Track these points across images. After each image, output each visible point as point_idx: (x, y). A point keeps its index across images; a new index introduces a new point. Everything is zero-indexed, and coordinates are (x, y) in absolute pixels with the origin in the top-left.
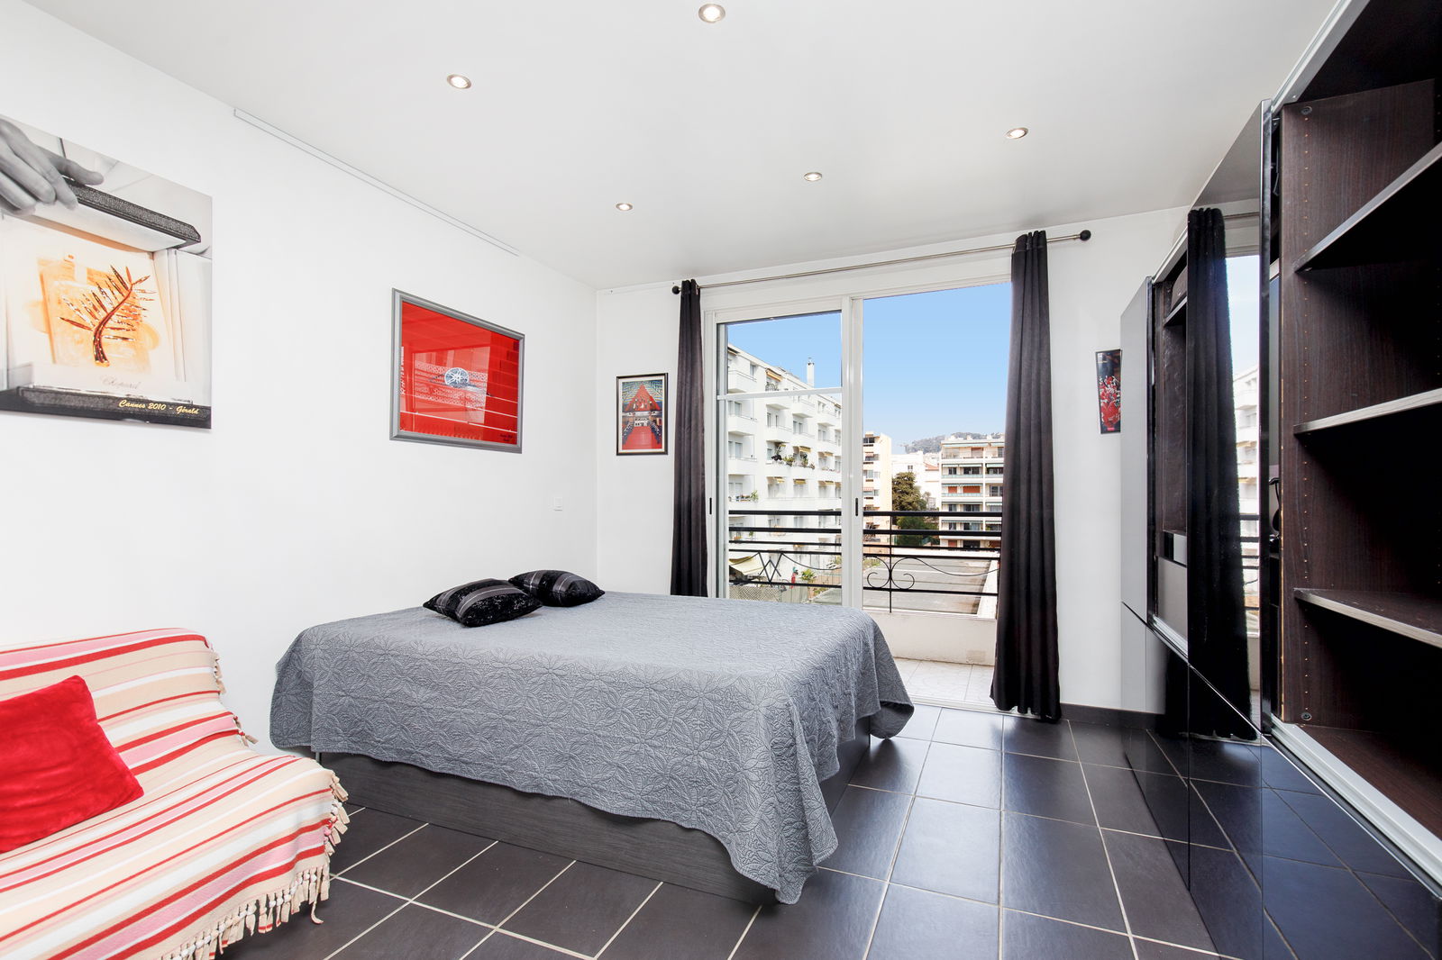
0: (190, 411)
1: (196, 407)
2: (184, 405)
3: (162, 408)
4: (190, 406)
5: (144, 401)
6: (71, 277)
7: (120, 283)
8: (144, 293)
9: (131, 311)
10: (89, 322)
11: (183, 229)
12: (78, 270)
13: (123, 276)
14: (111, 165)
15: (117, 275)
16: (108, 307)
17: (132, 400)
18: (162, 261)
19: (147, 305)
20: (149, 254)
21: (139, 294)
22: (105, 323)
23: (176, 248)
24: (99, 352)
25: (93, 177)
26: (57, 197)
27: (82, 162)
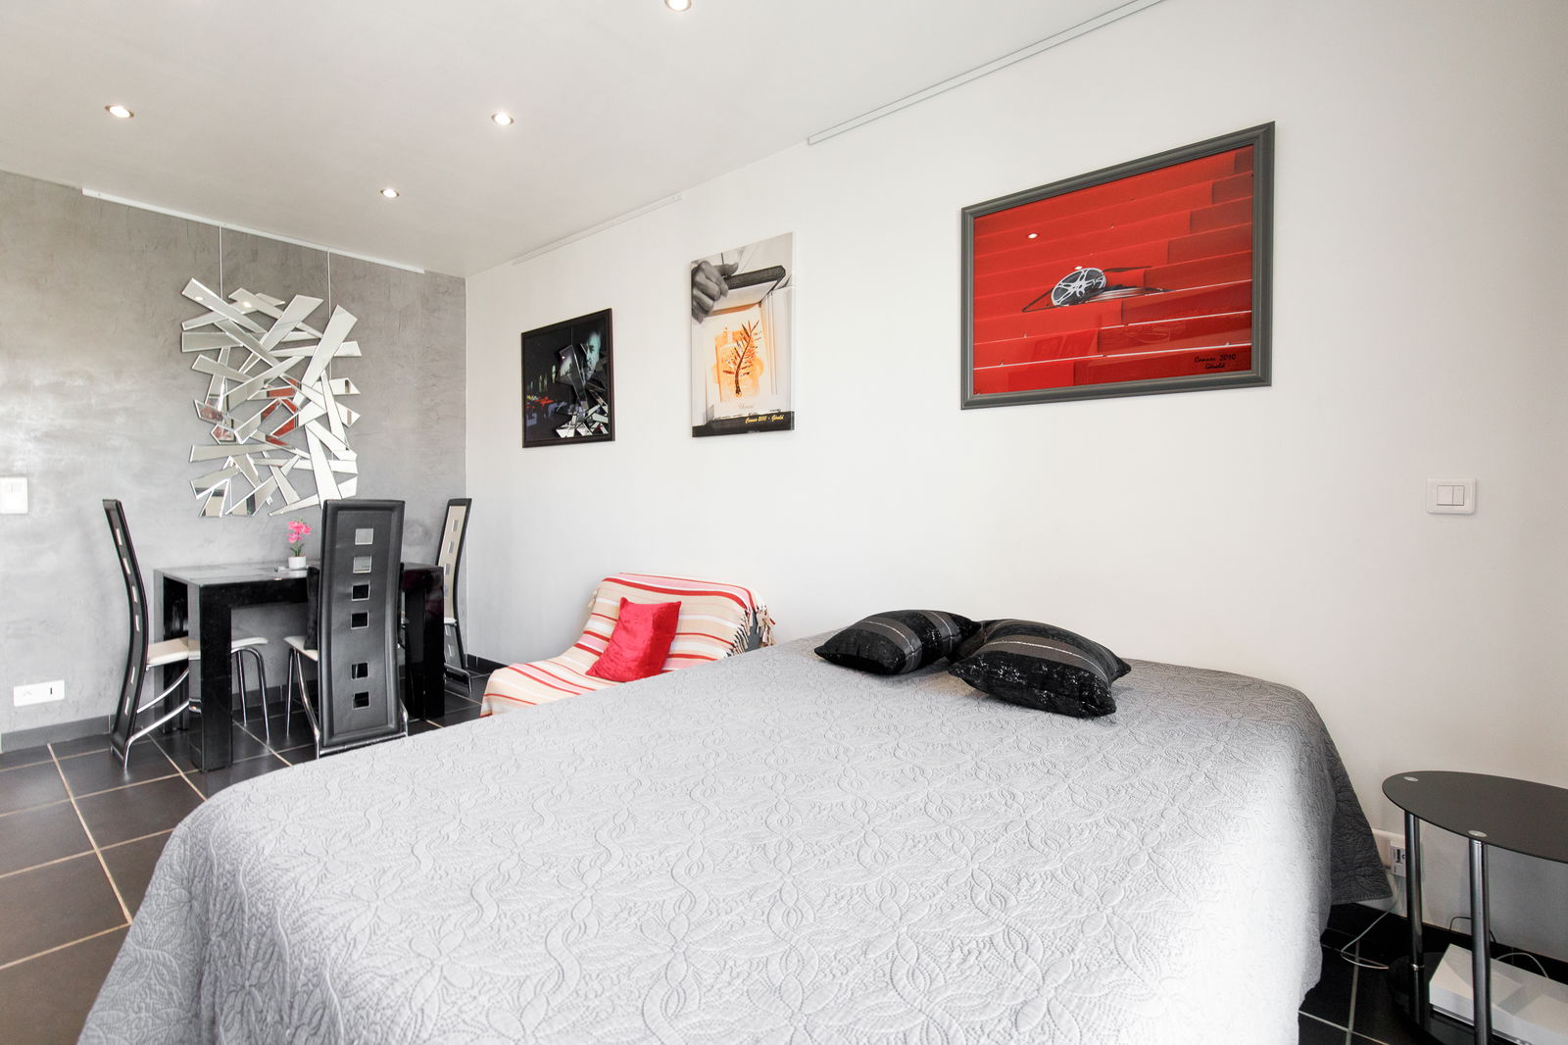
0: (779, 418)
1: (782, 414)
2: (775, 414)
3: (764, 418)
4: (778, 414)
5: (757, 416)
6: (726, 343)
7: (746, 335)
8: (756, 334)
9: (750, 351)
10: (733, 368)
11: (777, 271)
12: (730, 337)
13: (747, 328)
14: (741, 251)
15: (745, 329)
16: (741, 354)
17: (751, 417)
18: (765, 303)
19: (756, 344)
20: (760, 303)
21: (754, 337)
22: (740, 366)
23: (772, 289)
24: (738, 387)
25: (734, 268)
26: (722, 293)
27: (730, 261)
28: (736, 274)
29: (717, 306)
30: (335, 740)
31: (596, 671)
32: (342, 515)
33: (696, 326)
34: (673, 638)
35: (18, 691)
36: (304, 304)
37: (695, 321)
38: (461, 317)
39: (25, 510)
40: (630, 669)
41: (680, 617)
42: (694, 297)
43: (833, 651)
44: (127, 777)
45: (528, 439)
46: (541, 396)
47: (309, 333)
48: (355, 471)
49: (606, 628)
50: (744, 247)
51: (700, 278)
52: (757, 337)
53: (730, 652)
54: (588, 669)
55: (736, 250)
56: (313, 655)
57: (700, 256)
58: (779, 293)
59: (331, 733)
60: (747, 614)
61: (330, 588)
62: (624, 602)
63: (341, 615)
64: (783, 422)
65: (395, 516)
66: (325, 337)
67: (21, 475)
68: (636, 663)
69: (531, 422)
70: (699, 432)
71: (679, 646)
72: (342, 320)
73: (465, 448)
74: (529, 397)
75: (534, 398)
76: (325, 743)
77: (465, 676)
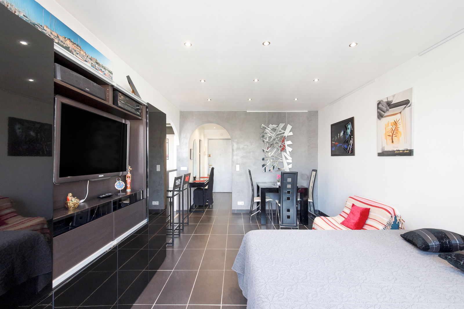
0: (407, 152)
1: (408, 150)
2: (406, 150)
3: (402, 151)
4: (407, 150)
5: (399, 151)
6: (389, 126)
7: (395, 123)
8: (399, 123)
9: (397, 129)
10: (391, 134)
11: (407, 102)
12: (390, 124)
13: (396, 121)
14: (394, 96)
15: (395, 122)
16: (394, 130)
17: (397, 151)
18: (402, 113)
19: (399, 126)
20: (400, 113)
21: (398, 124)
22: (393, 134)
23: (405, 108)
24: (392, 141)
25: (391, 102)
26: (387, 110)
27: (390, 100)
28: (392, 104)
29: (386, 114)
30: (283, 225)
31: (343, 223)
32: (285, 175)
33: (379, 121)
34: (367, 219)
35: (238, 202)
36: (282, 125)
37: (379, 120)
38: (317, 121)
39: (239, 170)
40: (352, 225)
41: (370, 213)
42: (378, 112)
43: (405, 237)
44: (251, 222)
45: (332, 154)
46: (336, 142)
47: (283, 131)
48: (291, 162)
49: (348, 211)
50: (395, 95)
51: (380, 106)
52: (399, 124)
53: (384, 228)
54: (341, 222)
55: (392, 96)
56: (279, 205)
57: (380, 99)
58: (407, 109)
59: (283, 223)
60: (392, 217)
61: (283, 191)
62: (353, 205)
63: (285, 197)
64: (410, 153)
65: (296, 175)
66: (285, 132)
67: (239, 164)
68: (354, 224)
69: (333, 149)
70: (380, 155)
71: (368, 222)
72: (289, 127)
73: (318, 155)
74: (332, 142)
75: (334, 143)
76: (281, 225)
77: (315, 216)
